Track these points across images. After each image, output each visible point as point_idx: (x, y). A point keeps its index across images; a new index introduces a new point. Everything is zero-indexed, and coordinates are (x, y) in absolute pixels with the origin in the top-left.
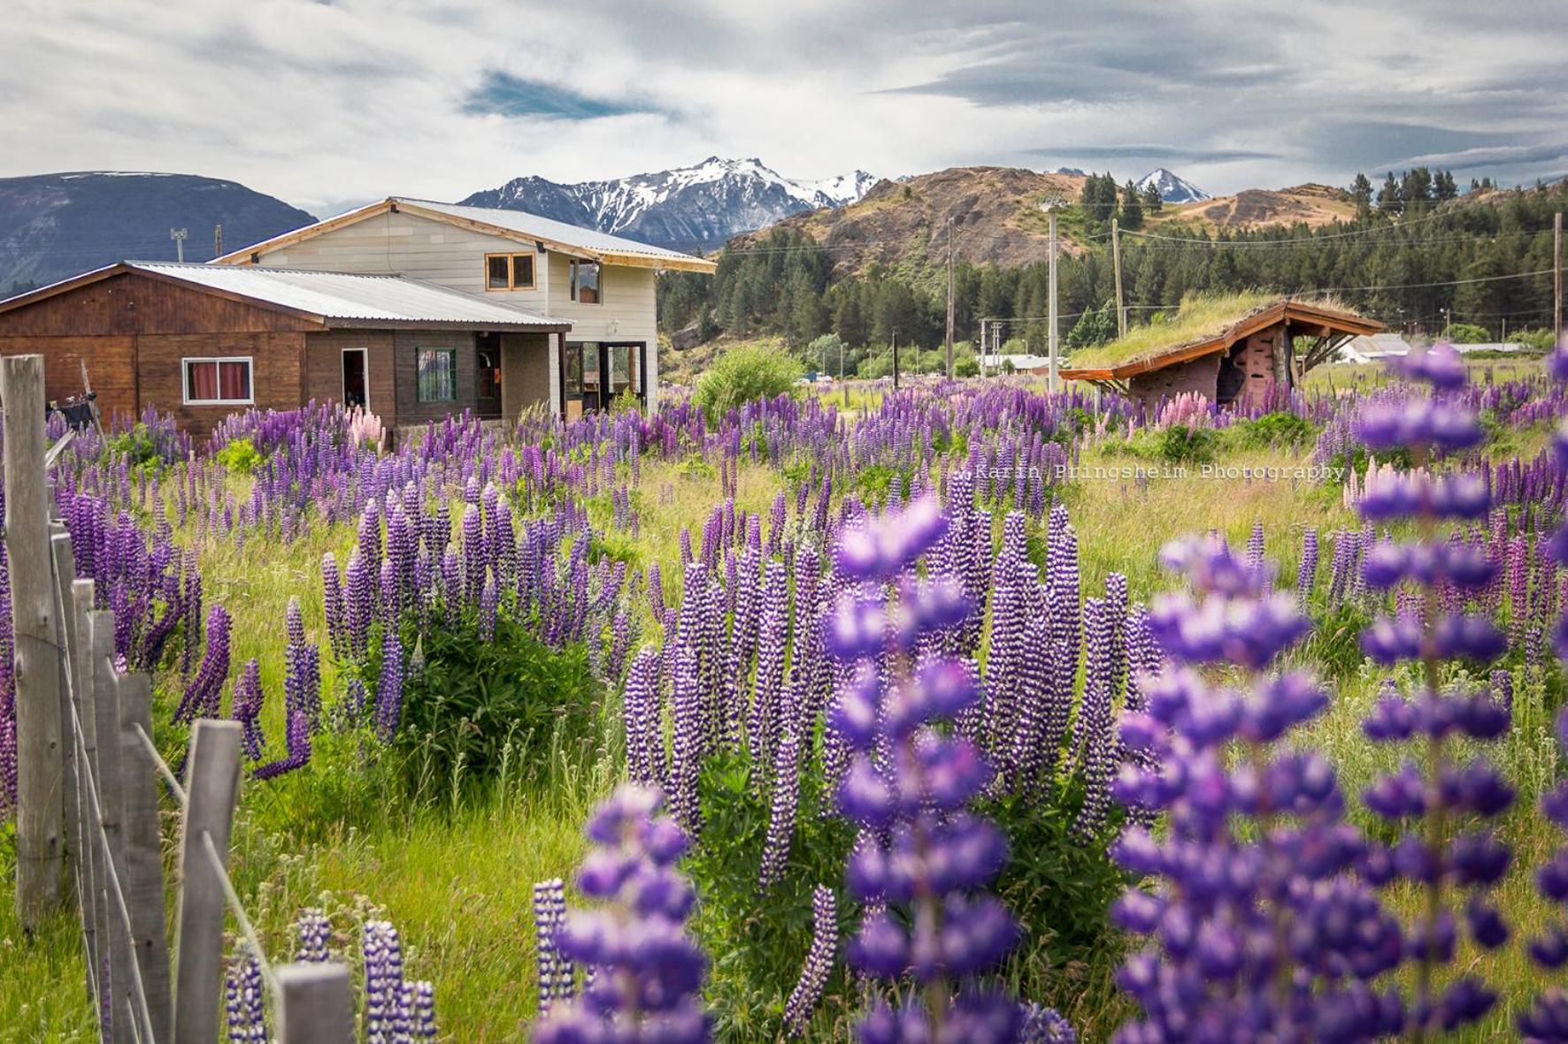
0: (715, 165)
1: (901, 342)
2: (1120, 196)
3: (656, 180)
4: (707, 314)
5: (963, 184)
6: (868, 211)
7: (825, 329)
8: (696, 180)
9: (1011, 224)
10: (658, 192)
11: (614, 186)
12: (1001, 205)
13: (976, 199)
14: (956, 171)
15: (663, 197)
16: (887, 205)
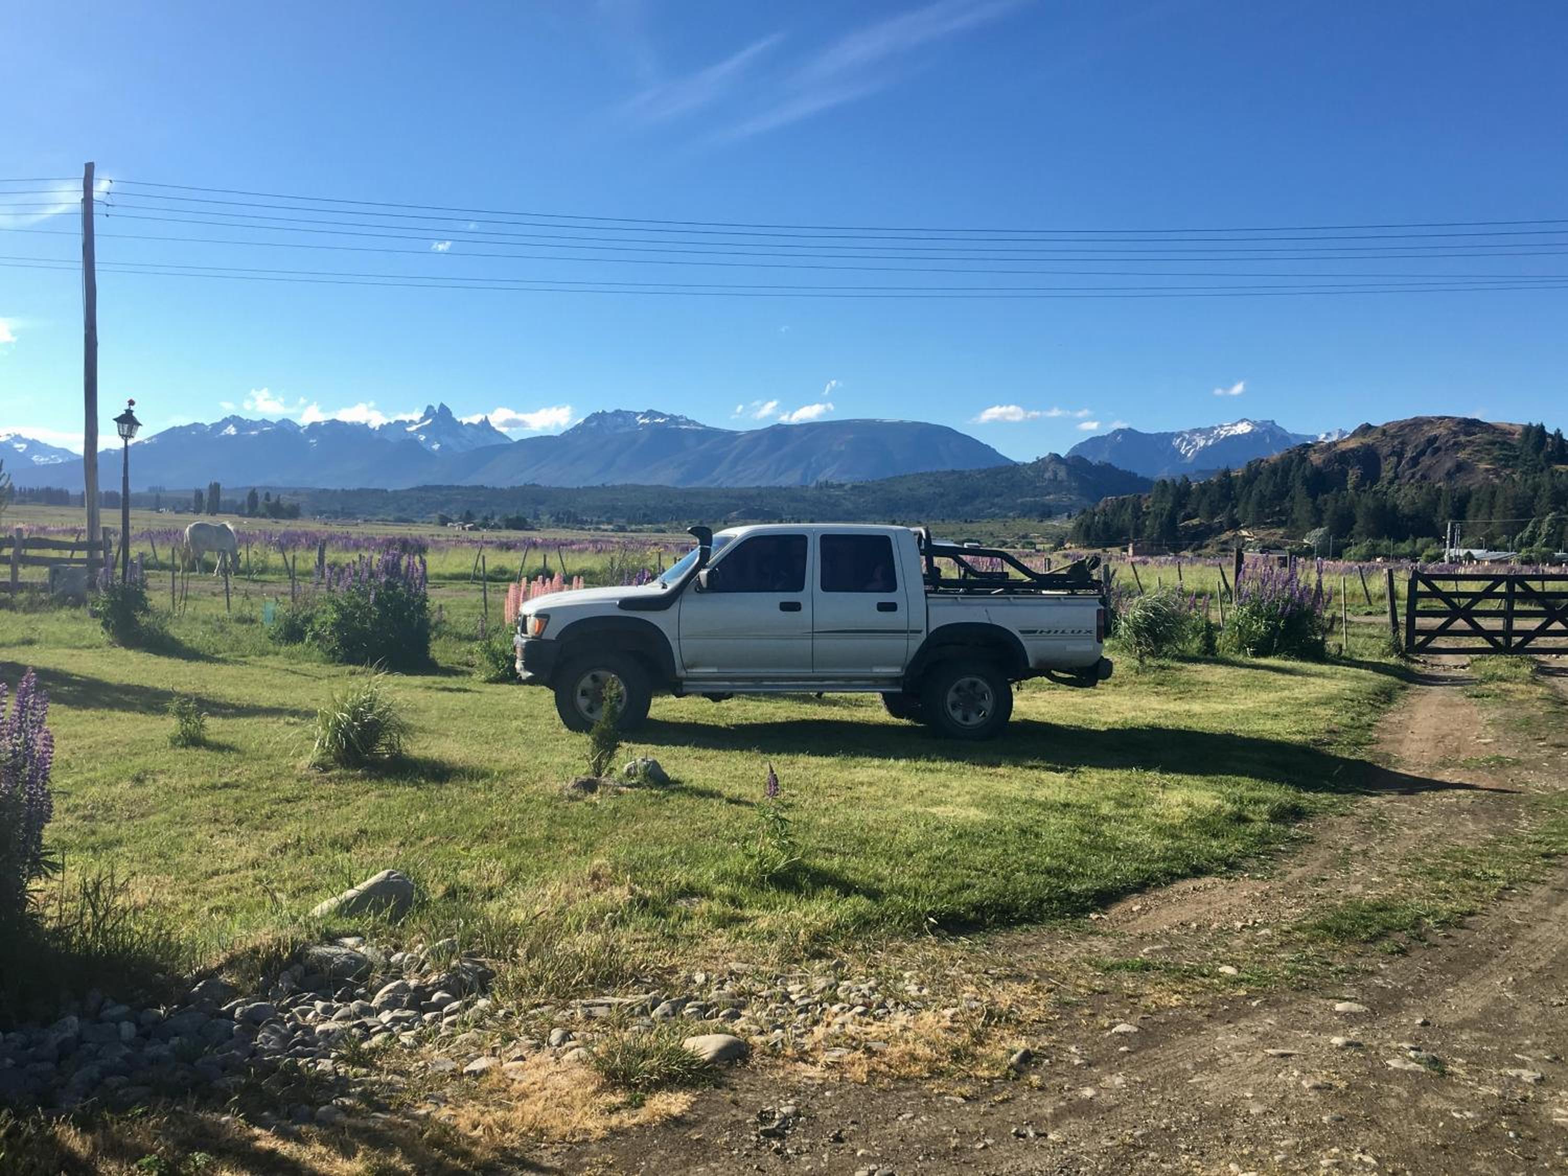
0: (1245, 424)
1: (1379, 536)
2: (1549, 440)
3: (1206, 432)
4: (1231, 510)
5: (1426, 428)
6: (1352, 444)
7: (1318, 524)
8: (1232, 433)
9: (1462, 455)
10: (1207, 440)
11: (1180, 435)
12: (1455, 443)
13: (1436, 438)
14: (1421, 419)
15: (1210, 443)
16: (1368, 440)
